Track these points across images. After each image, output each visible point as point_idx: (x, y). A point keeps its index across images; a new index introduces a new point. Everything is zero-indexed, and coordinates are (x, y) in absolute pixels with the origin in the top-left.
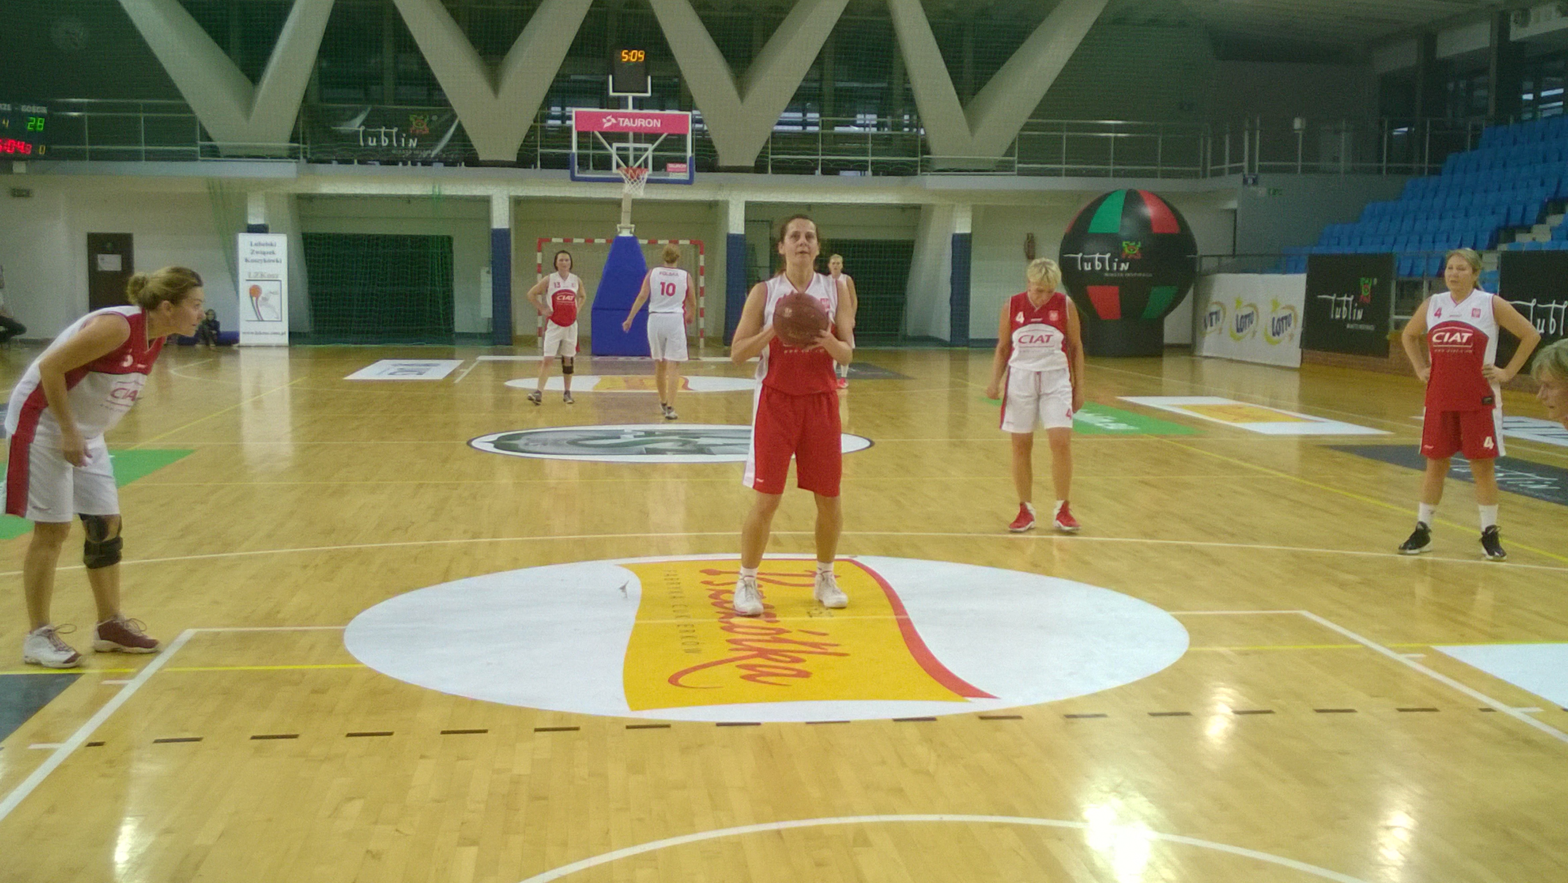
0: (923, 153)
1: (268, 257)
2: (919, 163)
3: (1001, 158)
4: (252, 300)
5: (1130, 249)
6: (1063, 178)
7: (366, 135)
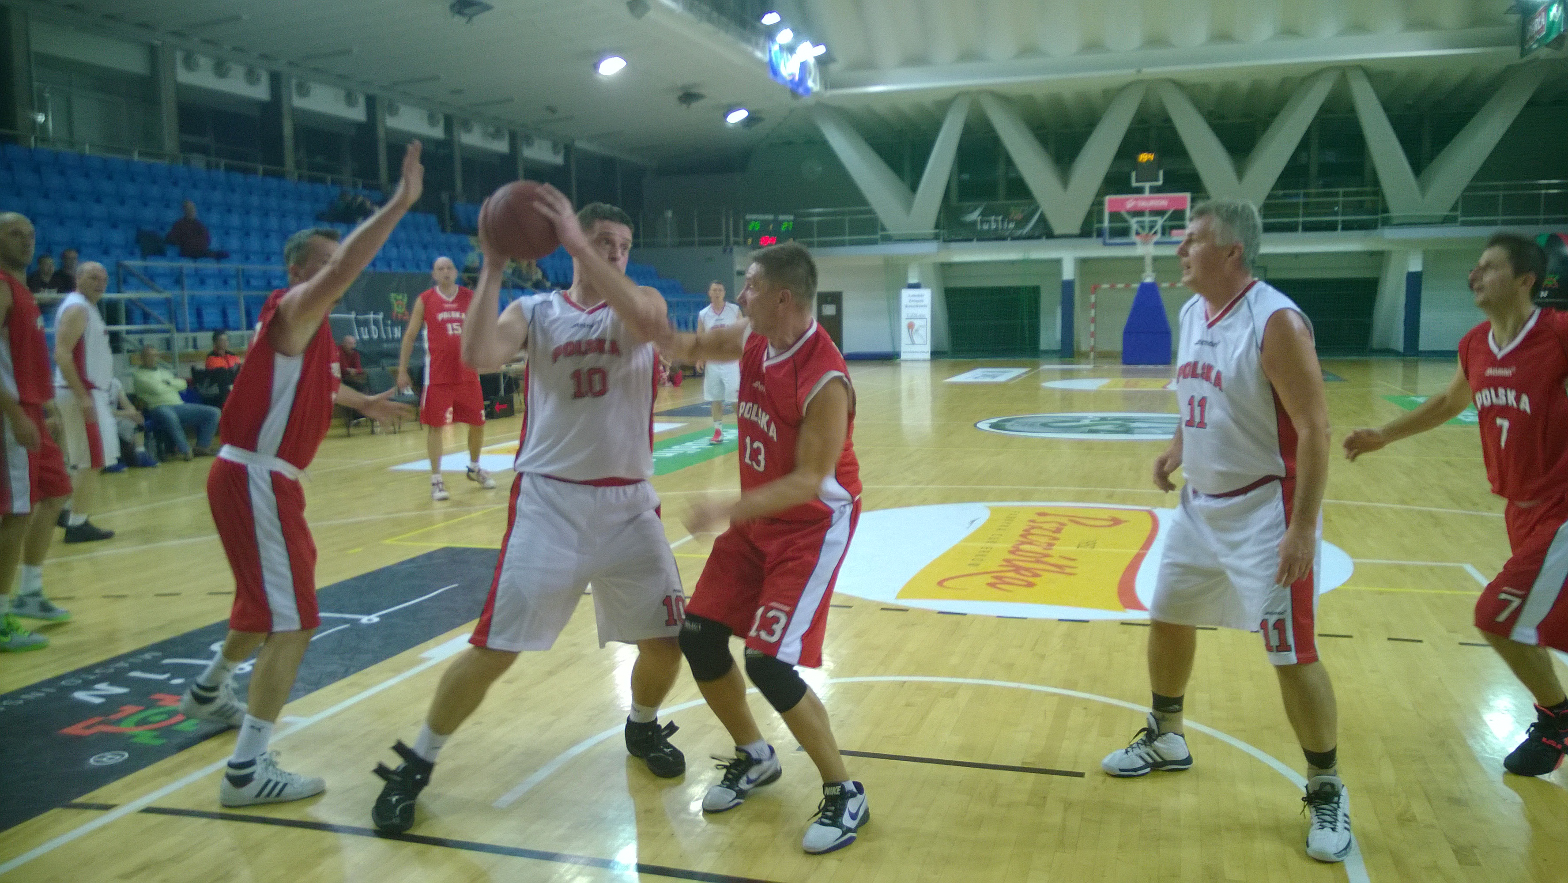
0: (1383, 212)
1: (919, 304)
2: (1380, 220)
3: (1448, 213)
4: (909, 332)
5: (1550, 280)
7: (982, 222)
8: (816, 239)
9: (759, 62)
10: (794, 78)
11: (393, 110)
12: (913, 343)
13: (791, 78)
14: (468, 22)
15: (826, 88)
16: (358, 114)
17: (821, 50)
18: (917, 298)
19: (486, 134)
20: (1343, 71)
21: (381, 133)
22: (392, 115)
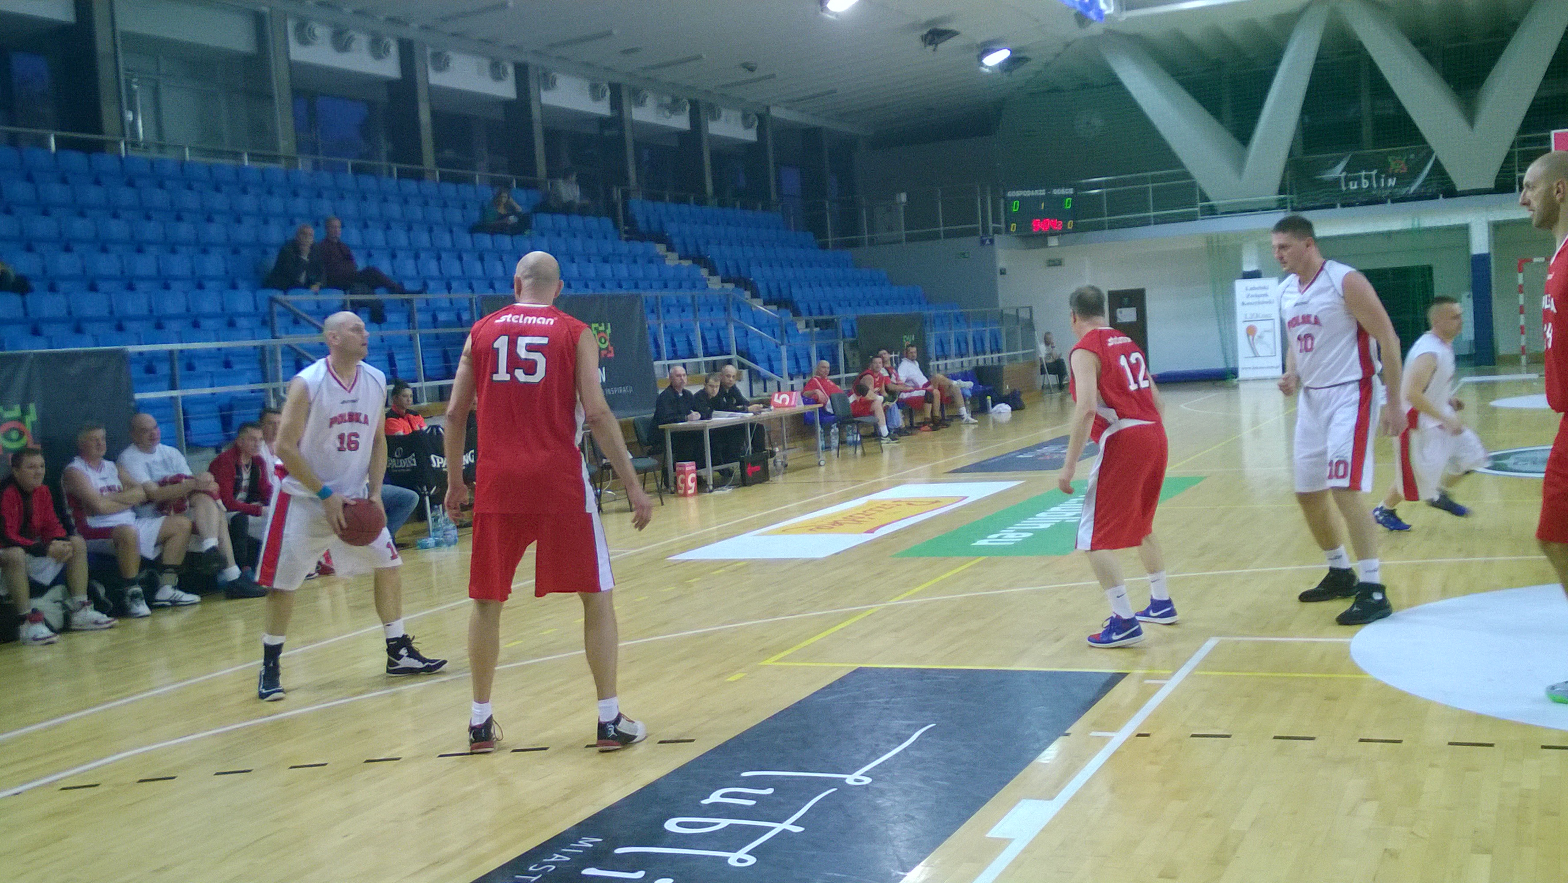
1: (1261, 299)
4: (1249, 339)
7: (1347, 180)
8: (1106, 219)
11: (549, 83)
12: (1256, 356)
15: (1121, 9)
16: (506, 90)
18: (1258, 292)
19: (661, 106)
21: (536, 113)
22: (547, 89)
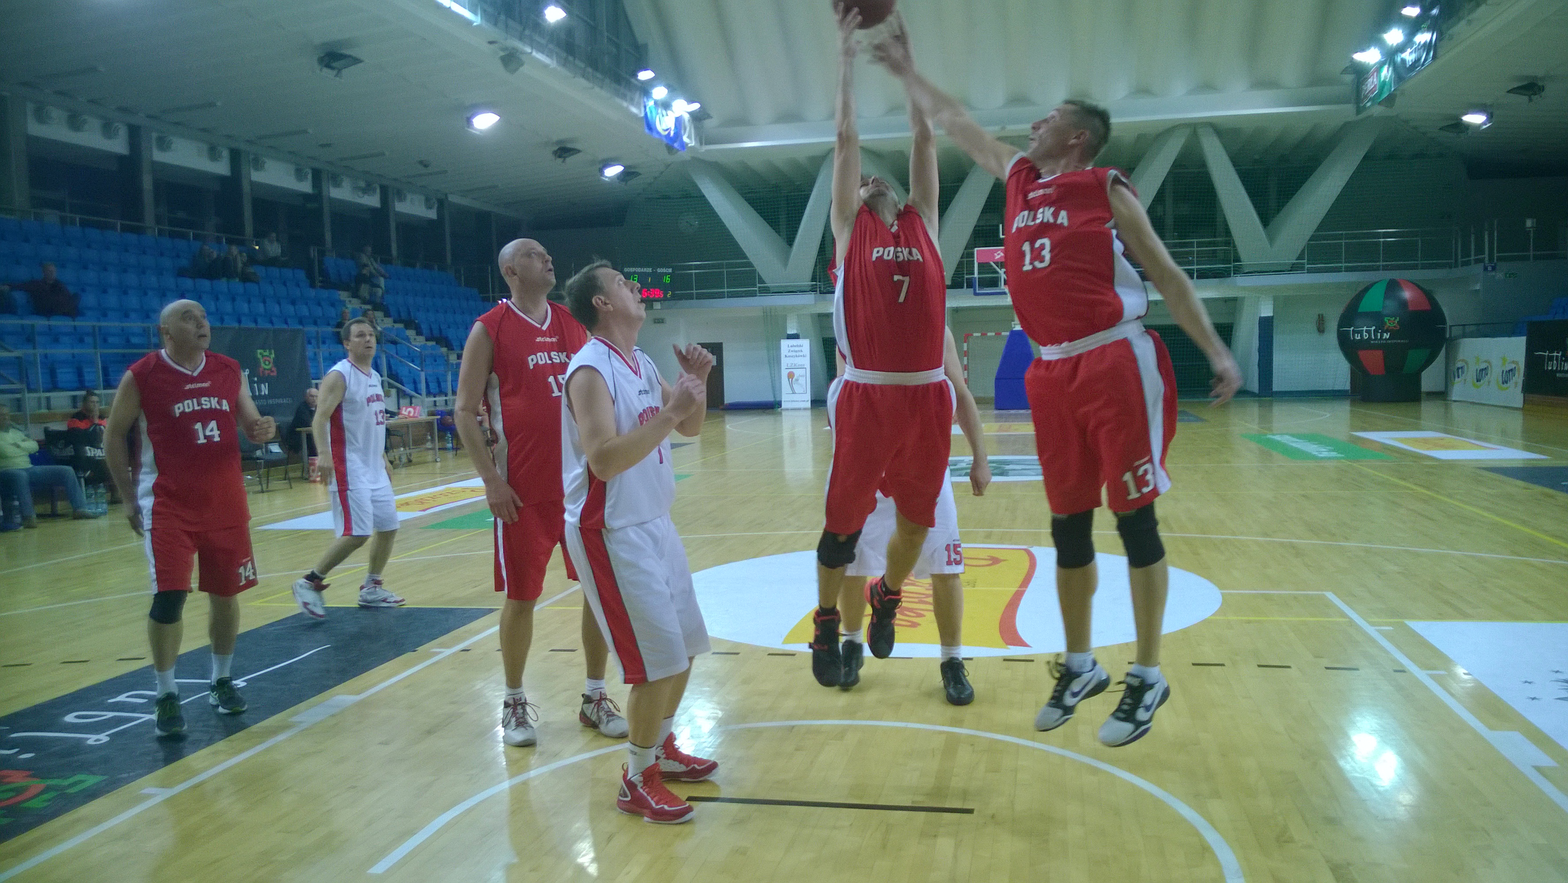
0: (1235, 261)
1: (798, 354)
2: (1232, 269)
3: (1295, 261)
4: (789, 380)
5: (1391, 323)
6: (1344, 273)
8: (694, 291)
9: (635, 116)
10: (669, 134)
11: (258, 164)
12: (794, 393)
13: (666, 133)
14: (336, 76)
15: (701, 144)
16: (222, 168)
17: (696, 106)
18: (797, 349)
19: (356, 188)
20: (1194, 128)
21: (246, 188)
22: (257, 169)
